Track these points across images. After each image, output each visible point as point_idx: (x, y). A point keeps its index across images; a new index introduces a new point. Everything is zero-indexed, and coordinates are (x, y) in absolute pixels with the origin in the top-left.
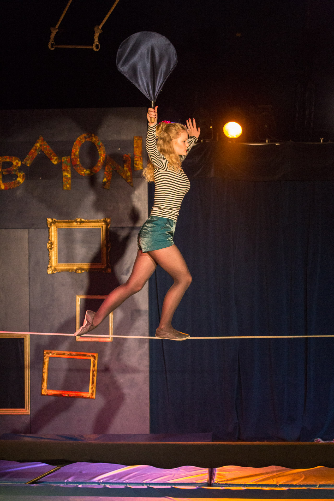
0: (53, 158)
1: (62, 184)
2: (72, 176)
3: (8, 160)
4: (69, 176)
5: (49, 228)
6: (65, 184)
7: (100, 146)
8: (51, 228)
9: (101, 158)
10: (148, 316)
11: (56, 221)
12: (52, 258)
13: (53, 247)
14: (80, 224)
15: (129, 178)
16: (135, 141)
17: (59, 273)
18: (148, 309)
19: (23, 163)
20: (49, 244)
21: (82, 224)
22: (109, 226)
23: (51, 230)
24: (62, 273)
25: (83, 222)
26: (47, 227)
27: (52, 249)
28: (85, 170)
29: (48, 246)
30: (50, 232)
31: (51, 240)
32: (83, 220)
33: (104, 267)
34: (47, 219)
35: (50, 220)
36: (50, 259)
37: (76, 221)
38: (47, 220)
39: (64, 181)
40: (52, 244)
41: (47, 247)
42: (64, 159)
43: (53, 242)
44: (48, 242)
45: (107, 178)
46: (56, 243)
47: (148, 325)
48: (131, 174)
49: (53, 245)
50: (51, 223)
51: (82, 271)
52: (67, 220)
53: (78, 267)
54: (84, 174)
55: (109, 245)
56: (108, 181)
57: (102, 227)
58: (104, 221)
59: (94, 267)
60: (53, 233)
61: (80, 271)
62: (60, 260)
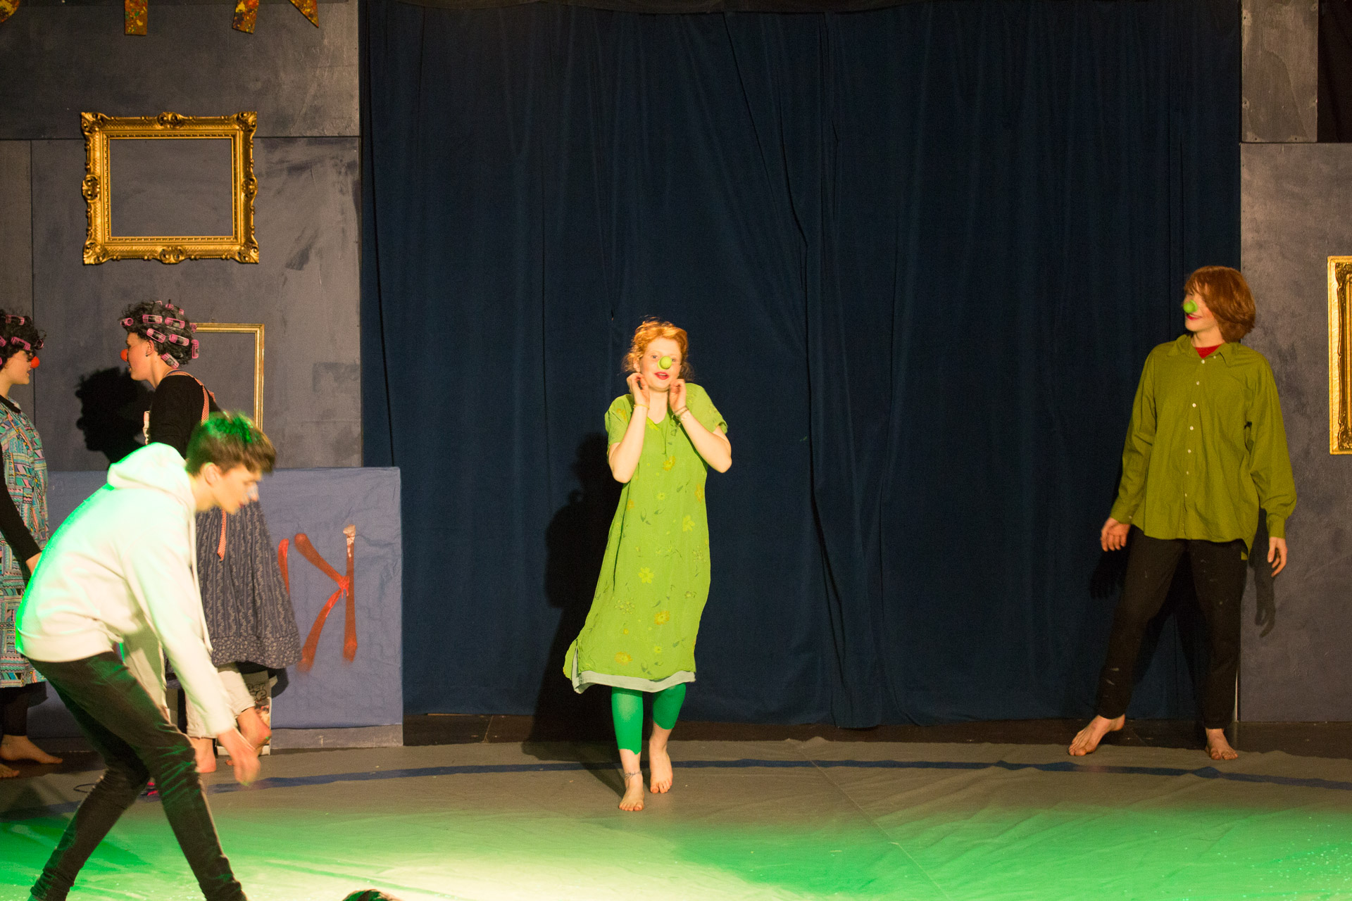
1: (123, 19)
5: (86, 139)
6: (132, 18)
8: (92, 140)
10: (359, 381)
11: (107, 120)
12: (95, 223)
13: (98, 190)
14: (174, 129)
15: (309, 2)
17: (116, 262)
18: (358, 362)
20: (89, 181)
21: (178, 127)
22: (253, 134)
23: (94, 144)
24: (121, 261)
25: (181, 123)
26: (82, 137)
27: (96, 196)
29: (85, 188)
30: (90, 150)
31: (94, 173)
32: (180, 117)
33: (237, 248)
34: (83, 114)
35: (88, 117)
36: (89, 225)
37: (162, 118)
38: (81, 117)
39: (127, 10)
40: (94, 182)
41: (82, 190)
43: (100, 178)
44: (85, 179)
45: (246, 7)
46: (106, 182)
47: (359, 405)
49: (98, 186)
50: (93, 122)
51: (178, 257)
52: (139, 118)
53: (168, 246)
55: (251, 187)
56: (250, 11)
57: (234, 136)
58: (241, 121)
59: (212, 247)
60: (98, 154)
61: (172, 260)
62: (119, 227)
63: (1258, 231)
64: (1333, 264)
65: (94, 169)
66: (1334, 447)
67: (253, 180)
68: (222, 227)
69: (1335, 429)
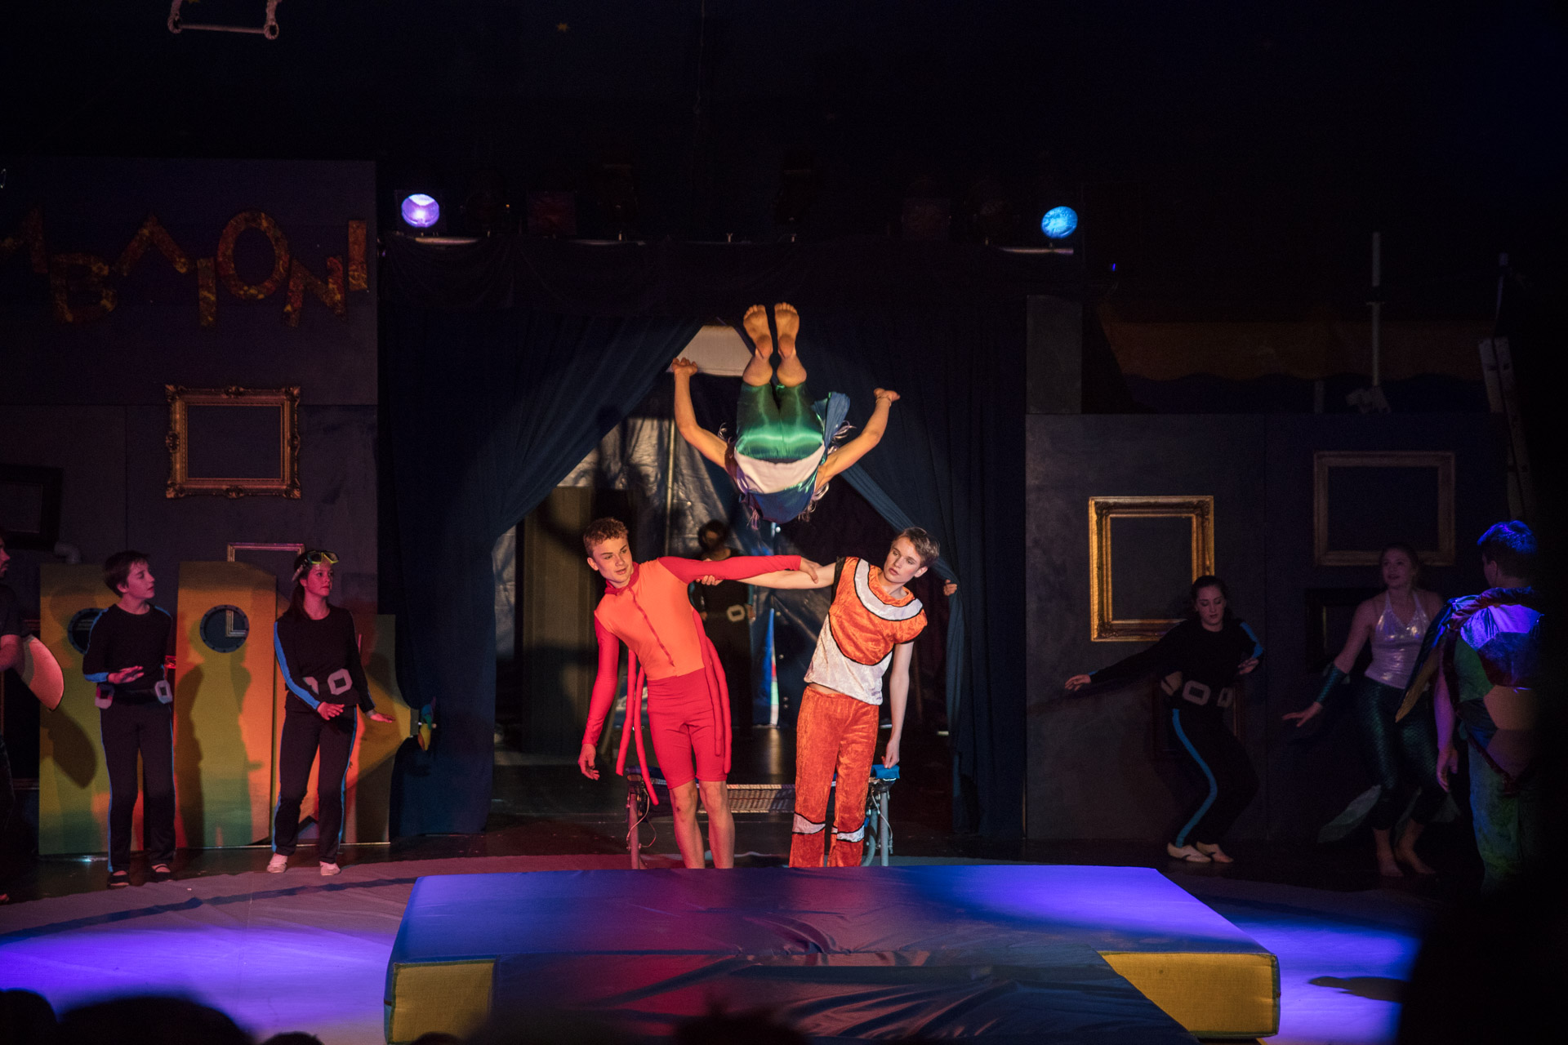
0: (178, 260)
1: (198, 315)
2: (217, 298)
3: (81, 262)
4: (213, 298)
5: (169, 405)
6: (204, 315)
7: (277, 240)
8: (173, 406)
9: (281, 262)
11: (184, 391)
12: (175, 465)
13: (177, 443)
14: (236, 398)
15: (340, 305)
16: (351, 230)
17: (191, 497)
18: (376, 572)
19: (113, 268)
20: (170, 437)
21: (239, 397)
22: (297, 403)
23: (175, 408)
24: (195, 496)
25: (242, 394)
26: (166, 403)
27: (176, 448)
28: (246, 288)
29: (167, 441)
30: (172, 413)
31: (174, 431)
32: (242, 389)
33: (285, 487)
34: (167, 386)
35: (171, 388)
36: (171, 469)
37: (227, 390)
38: (165, 388)
39: (201, 310)
40: (175, 437)
41: (164, 444)
42: (202, 263)
43: (179, 434)
44: (167, 435)
45: (292, 306)
46: (184, 437)
48: (341, 297)
49: (177, 440)
50: (175, 392)
51: (239, 494)
52: (209, 390)
53: (231, 486)
54: (244, 294)
55: (296, 443)
56: (295, 311)
57: (283, 405)
58: (287, 393)
59: (265, 487)
60: (178, 416)
61: (234, 495)
62: (193, 470)
63: (1037, 478)
64: (1093, 502)
65: (175, 426)
66: (1095, 635)
67: (297, 438)
68: (273, 472)
69: (1095, 622)
